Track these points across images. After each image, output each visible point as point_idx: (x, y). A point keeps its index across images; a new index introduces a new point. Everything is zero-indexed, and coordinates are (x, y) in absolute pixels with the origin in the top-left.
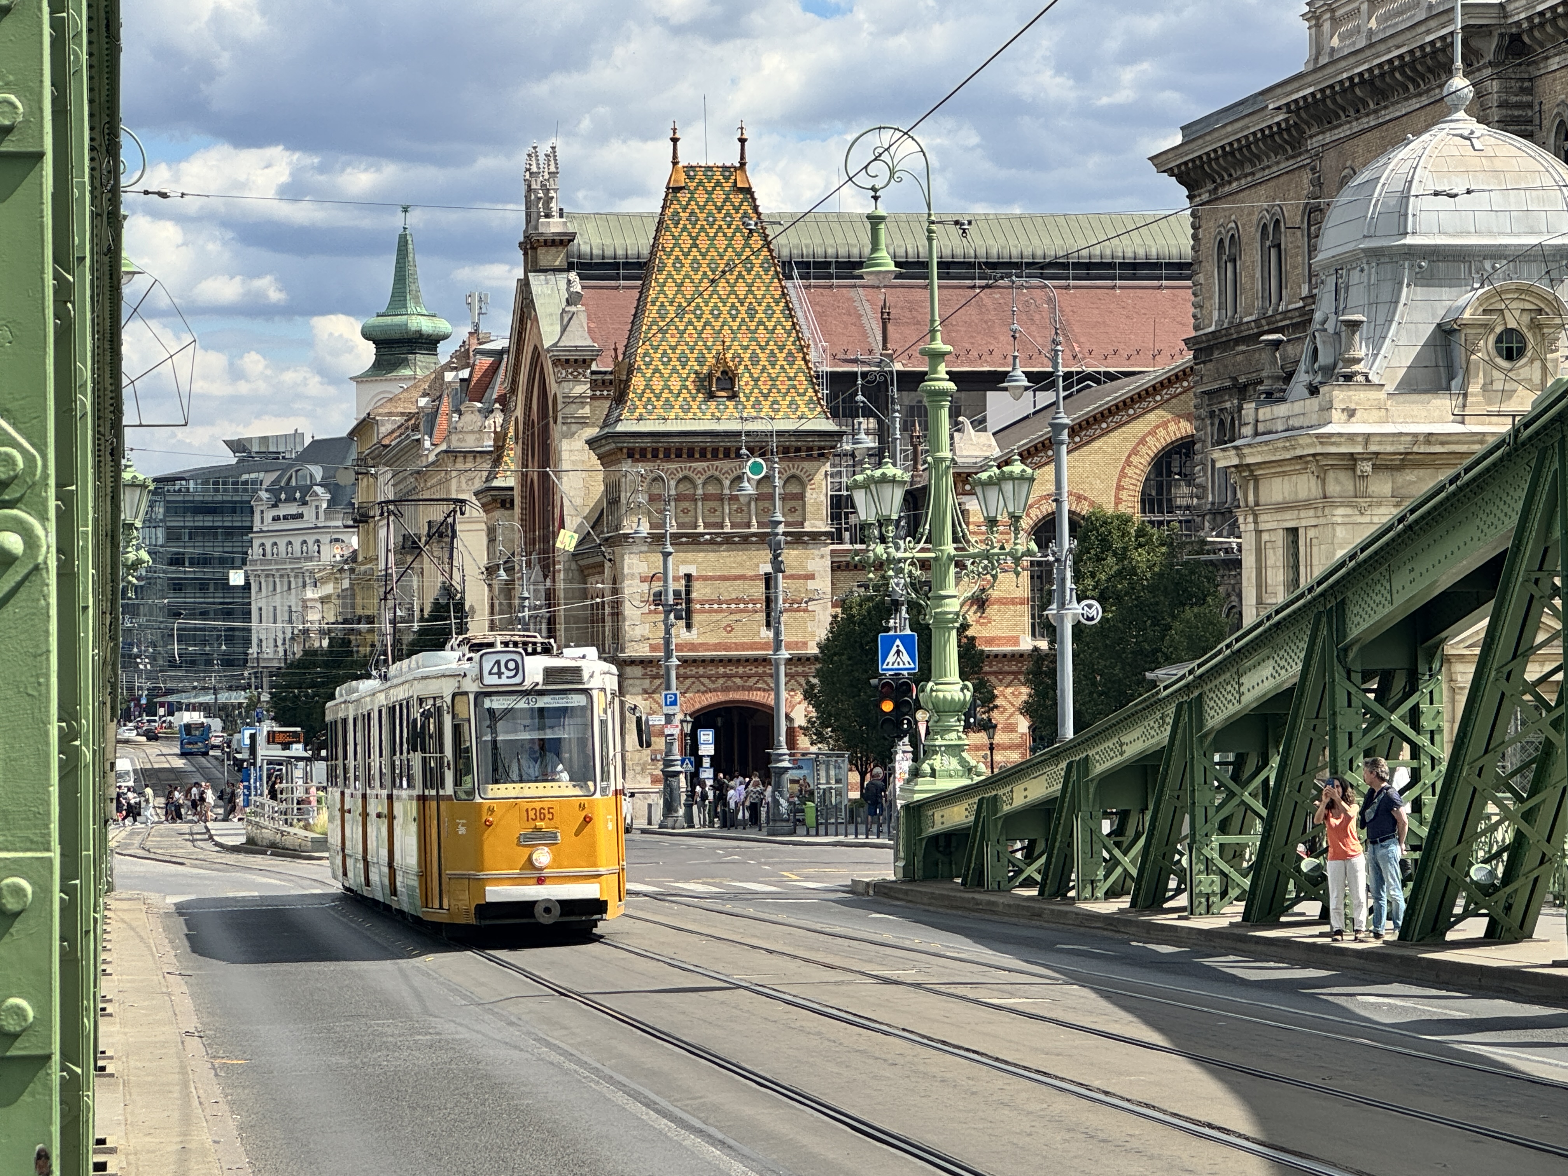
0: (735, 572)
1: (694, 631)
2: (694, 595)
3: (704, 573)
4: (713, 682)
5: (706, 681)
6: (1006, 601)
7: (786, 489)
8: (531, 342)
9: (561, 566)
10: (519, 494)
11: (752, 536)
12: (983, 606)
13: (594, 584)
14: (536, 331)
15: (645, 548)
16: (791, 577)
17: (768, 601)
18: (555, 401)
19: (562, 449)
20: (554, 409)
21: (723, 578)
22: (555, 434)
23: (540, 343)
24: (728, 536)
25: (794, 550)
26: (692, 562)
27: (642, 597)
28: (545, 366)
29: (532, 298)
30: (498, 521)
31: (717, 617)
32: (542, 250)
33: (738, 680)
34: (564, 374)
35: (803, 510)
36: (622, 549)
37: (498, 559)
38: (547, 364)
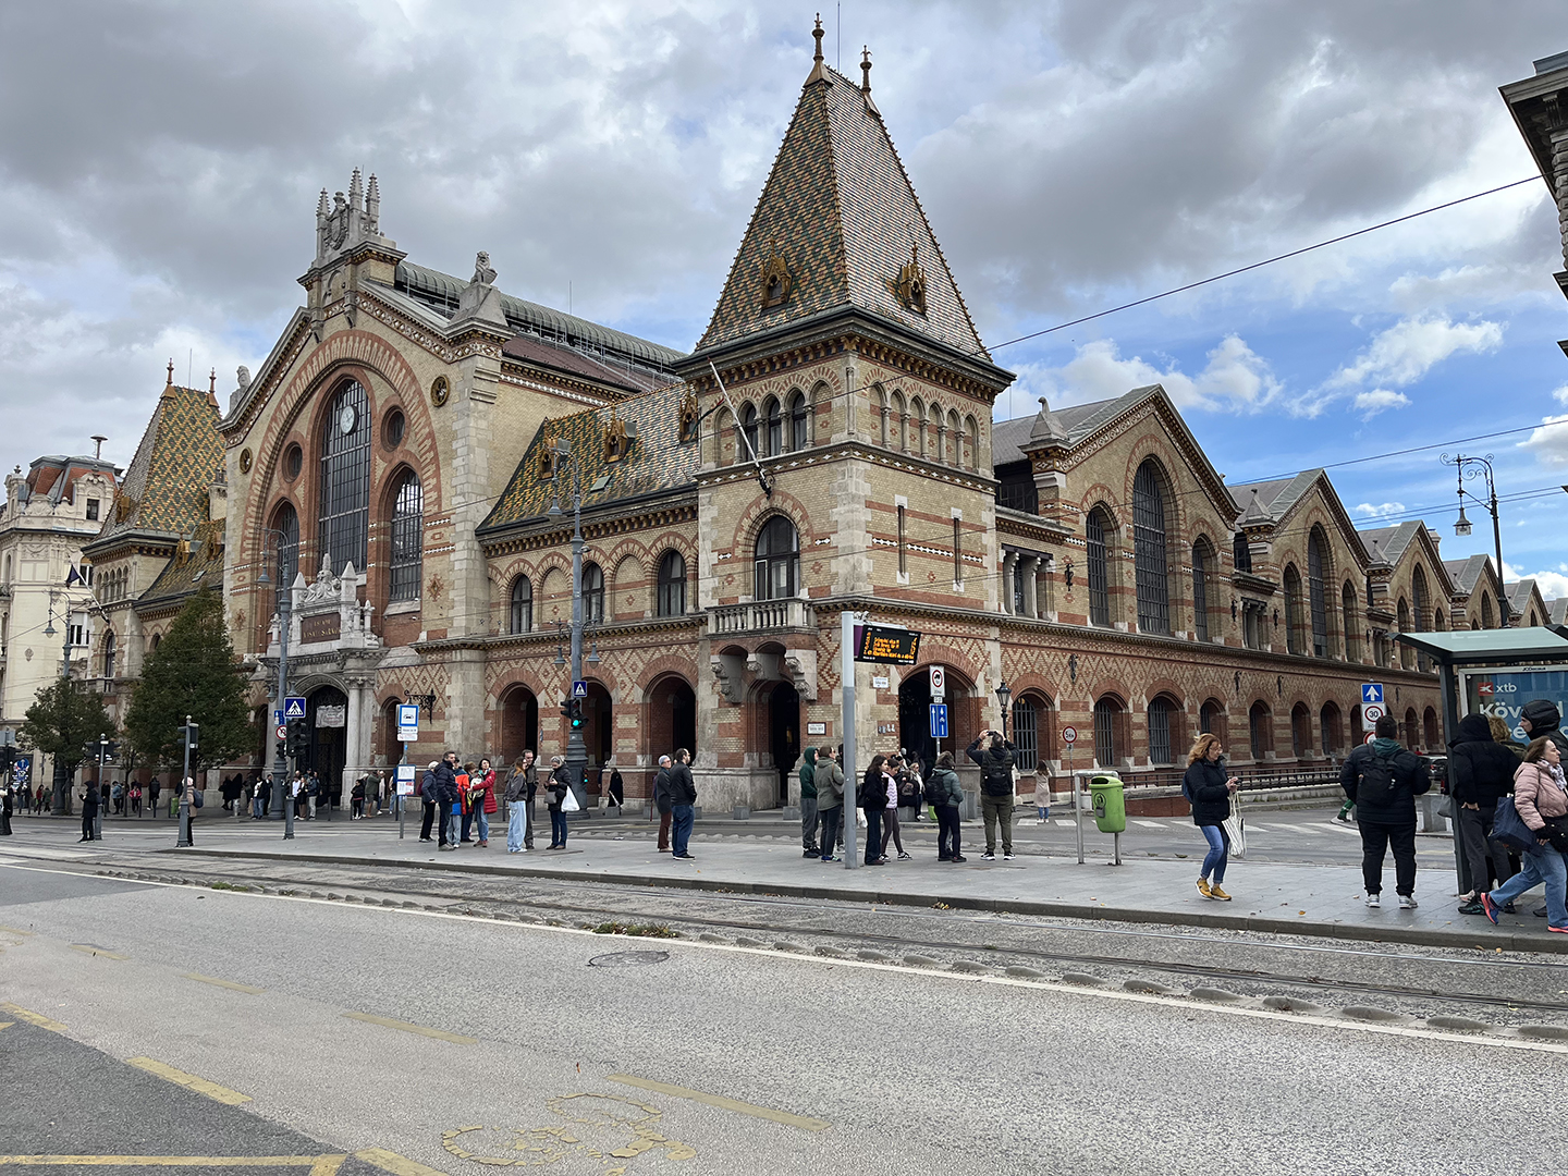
0: (934, 511)
1: (907, 575)
2: (906, 532)
3: (912, 507)
6: (1080, 581)
7: (964, 429)
8: (315, 364)
9: (459, 546)
10: (248, 516)
11: (946, 474)
12: (1069, 584)
13: (507, 565)
14: (344, 345)
15: (868, 466)
16: (971, 526)
17: (957, 551)
18: (440, 384)
19: (466, 426)
20: (438, 392)
21: (926, 517)
22: (437, 418)
23: (372, 346)
24: (930, 468)
25: (972, 497)
26: (904, 493)
27: (867, 526)
28: (391, 363)
29: (355, 307)
30: (135, 564)
31: (924, 561)
32: (372, 262)
33: (938, 638)
34: (478, 348)
35: (974, 456)
36: (834, 466)
37: (129, 597)
38: (413, 355)
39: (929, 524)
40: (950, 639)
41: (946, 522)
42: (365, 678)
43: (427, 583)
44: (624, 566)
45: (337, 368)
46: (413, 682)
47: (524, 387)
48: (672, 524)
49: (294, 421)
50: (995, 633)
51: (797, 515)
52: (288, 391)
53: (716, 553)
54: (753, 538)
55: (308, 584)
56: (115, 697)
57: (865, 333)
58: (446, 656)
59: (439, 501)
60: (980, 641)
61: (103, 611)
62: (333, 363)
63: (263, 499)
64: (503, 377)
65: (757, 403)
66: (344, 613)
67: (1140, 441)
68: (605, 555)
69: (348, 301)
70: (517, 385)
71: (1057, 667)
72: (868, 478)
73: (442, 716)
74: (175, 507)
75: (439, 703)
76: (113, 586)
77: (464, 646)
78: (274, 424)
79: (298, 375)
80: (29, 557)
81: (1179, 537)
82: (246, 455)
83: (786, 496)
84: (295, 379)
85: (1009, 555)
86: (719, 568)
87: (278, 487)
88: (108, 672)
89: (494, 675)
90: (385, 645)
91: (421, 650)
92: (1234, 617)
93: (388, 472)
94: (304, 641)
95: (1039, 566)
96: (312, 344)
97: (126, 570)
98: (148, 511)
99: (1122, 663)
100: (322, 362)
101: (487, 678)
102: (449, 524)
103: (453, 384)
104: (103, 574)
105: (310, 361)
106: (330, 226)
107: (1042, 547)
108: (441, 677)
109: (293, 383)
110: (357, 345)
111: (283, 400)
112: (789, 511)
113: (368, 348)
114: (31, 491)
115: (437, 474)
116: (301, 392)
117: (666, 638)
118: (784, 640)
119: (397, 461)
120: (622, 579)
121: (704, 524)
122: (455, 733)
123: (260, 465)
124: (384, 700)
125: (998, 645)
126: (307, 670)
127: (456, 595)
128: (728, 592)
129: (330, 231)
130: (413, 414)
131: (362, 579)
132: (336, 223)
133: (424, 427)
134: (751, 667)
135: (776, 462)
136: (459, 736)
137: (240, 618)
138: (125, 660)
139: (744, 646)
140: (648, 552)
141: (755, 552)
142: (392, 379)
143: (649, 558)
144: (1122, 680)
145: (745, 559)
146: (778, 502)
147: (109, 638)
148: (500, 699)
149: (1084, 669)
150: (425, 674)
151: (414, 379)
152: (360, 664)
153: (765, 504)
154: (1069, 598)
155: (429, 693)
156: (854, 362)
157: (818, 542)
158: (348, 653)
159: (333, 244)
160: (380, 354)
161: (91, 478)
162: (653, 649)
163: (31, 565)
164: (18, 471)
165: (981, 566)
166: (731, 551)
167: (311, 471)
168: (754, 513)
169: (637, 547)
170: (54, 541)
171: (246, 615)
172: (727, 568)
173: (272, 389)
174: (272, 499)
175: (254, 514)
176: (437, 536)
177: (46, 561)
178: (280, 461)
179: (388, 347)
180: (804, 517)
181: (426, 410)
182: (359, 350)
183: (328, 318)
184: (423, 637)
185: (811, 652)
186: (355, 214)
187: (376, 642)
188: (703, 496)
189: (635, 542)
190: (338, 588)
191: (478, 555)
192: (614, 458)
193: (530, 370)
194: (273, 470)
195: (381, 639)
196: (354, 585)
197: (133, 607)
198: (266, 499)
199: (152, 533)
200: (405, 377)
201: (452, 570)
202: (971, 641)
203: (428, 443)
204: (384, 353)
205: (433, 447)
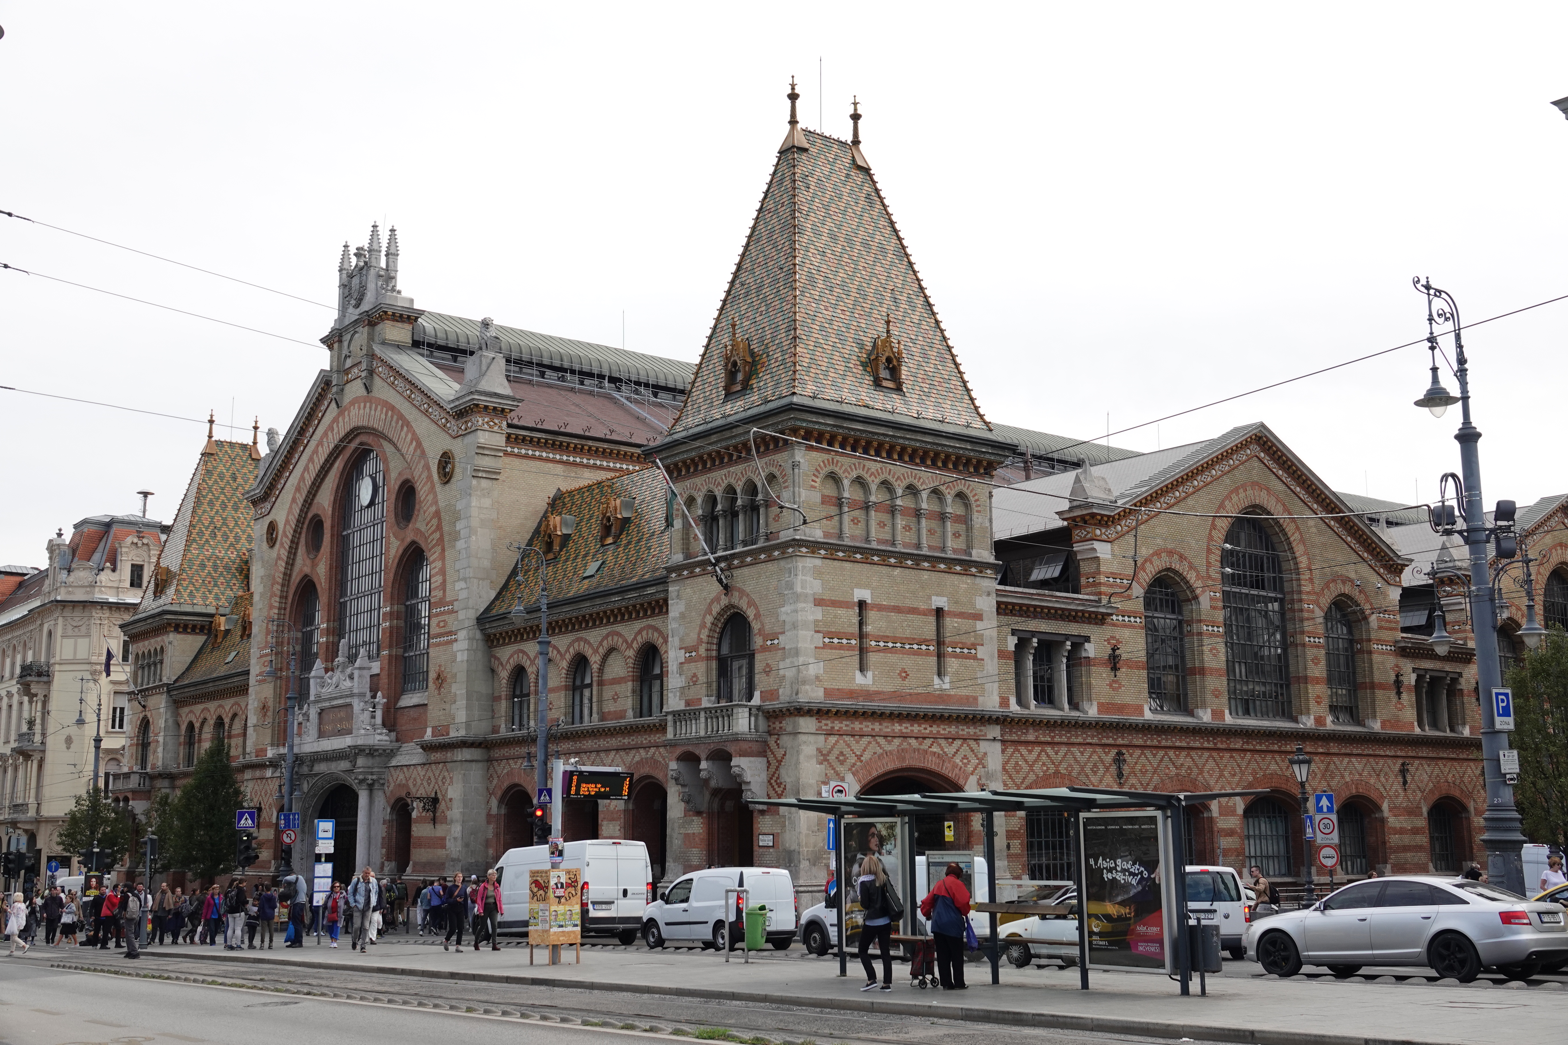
0: (909, 603)
1: (870, 674)
2: (869, 629)
3: (877, 601)
4: (889, 742)
5: (881, 740)
6: (1132, 665)
7: (952, 508)
8: (336, 431)
9: (462, 635)
10: (273, 595)
11: (925, 561)
12: (1115, 668)
13: (508, 655)
14: (362, 411)
15: (818, 562)
16: (961, 615)
17: (940, 643)
18: (446, 460)
19: (468, 506)
20: (444, 468)
21: (897, 609)
22: (444, 495)
23: (386, 415)
24: (902, 557)
25: (963, 583)
26: (866, 586)
27: (816, 626)
28: (403, 434)
29: (371, 372)
30: (170, 643)
31: (892, 658)
32: (388, 324)
33: (913, 741)
34: (480, 423)
35: (967, 536)
36: (782, 563)
37: (165, 680)
38: (422, 426)
39: (901, 617)
40: (928, 742)
41: (925, 613)
42: (374, 777)
43: (432, 675)
44: (611, 660)
45: (356, 436)
46: (419, 781)
47: (533, 457)
48: (650, 616)
49: (317, 491)
50: (995, 731)
51: (751, 614)
52: (311, 459)
53: (683, 651)
54: (716, 635)
55: (327, 670)
56: (149, 792)
57: (811, 425)
58: (449, 754)
59: (443, 586)
60: (972, 743)
61: (140, 695)
62: (352, 431)
63: (287, 575)
64: (509, 449)
65: (718, 493)
66: (357, 705)
67: (1236, 490)
68: (593, 648)
69: (364, 366)
70: (526, 456)
71: (1095, 765)
72: (817, 573)
73: (445, 820)
74: (212, 577)
75: (442, 806)
76: (149, 666)
77: (463, 744)
78: (298, 495)
79: (320, 443)
80: (70, 633)
81: (1301, 600)
82: (272, 528)
83: (742, 592)
84: (317, 446)
85: (1022, 644)
86: (686, 666)
87: (302, 564)
88: (143, 762)
89: (495, 776)
90: (397, 740)
91: (428, 748)
92: (1399, 693)
93: (400, 551)
94: (321, 734)
95: (1069, 651)
96: (333, 410)
97: (162, 647)
98: (185, 583)
99: (1201, 758)
100: (342, 429)
101: (490, 778)
102: (452, 612)
103: (457, 460)
104: (140, 653)
105: (330, 428)
106: (350, 282)
107: (1074, 629)
108: (444, 778)
109: (316, 451)
110: (373, 412)
111: (306, 468)
112: (745, 608)
113: (383, 416)
114: (74, 556)
115: (442, 557)
116: (322, 460)
117: (644, 739)
118: (731, 748)
119: (408, 540)
120: (609, 674)
121: (674, 619)
122: (455, 839)
123: (285, 539)
124: (393, 801)
125: (998, 746)
126: (321, 768)
127: (458, 689)
128: (692, 694)
129: (350, 289)
130: (422, 491)
131: (375, 667)
132: (355, 281)
133: (431, 505)
134: (703, 774)
135: (733, 556)
136: (459, 843)
137: (264, 707)
138: (160, 750)
139: (697, 752)
140: (629, 646)
141: (719, 650)
142: (404, 451)
143: (631, 653)
144: (1200, 778)
145: (708, 658)
146: (735, 600)
147: (145, 725)
148: (501, 801)
149: (1138, 767)
150: (430, 774)
151: (423, 452)
152: (369, 762)
153: (724, 601)
154: (1115, 685)
155: (433, 795)
156: (800, 455)
157: (769, 643)
158: (357, 751)
159: (353, 302)
160: (393, 424)
161: (135, 540)
162: (633, 752)
163: (72, 641)
164: (60, 535)
165: (975, 658)
166: (695, 648)
167: (332, 548)
168: (716, 609)
169: (620, 640)
170: (97, 613)
171: (270, 704)
172: (692, 668)
173: (297, 456)
174: (296, 578)
175: (278, 593)
176: (442, 624)
177: (88, 635)
178: (303, 535)
179: (401, 417)
180: (758, 616)
181: (433, 487)
182: (374, 418)
183: (348, 382)
184: (428, 735)
185: (760, 759)
186: (372, 272)
187: (387, 738)
188: (672, 589)
189: (619, 634)
190: (351, 677)
191: (481, 644)
192: (610, 540)
193: (539, 439)
194: (297, 544)
195: (393, 734)
196: (367, 674)
197: (168, 692)
198: (290, 576)
199: (188, 609)
200: (415, 450)
201: (454, 661)
202: (958, 743)
203: (435, 522)
204: (397, 423)
205: (439, 527)
